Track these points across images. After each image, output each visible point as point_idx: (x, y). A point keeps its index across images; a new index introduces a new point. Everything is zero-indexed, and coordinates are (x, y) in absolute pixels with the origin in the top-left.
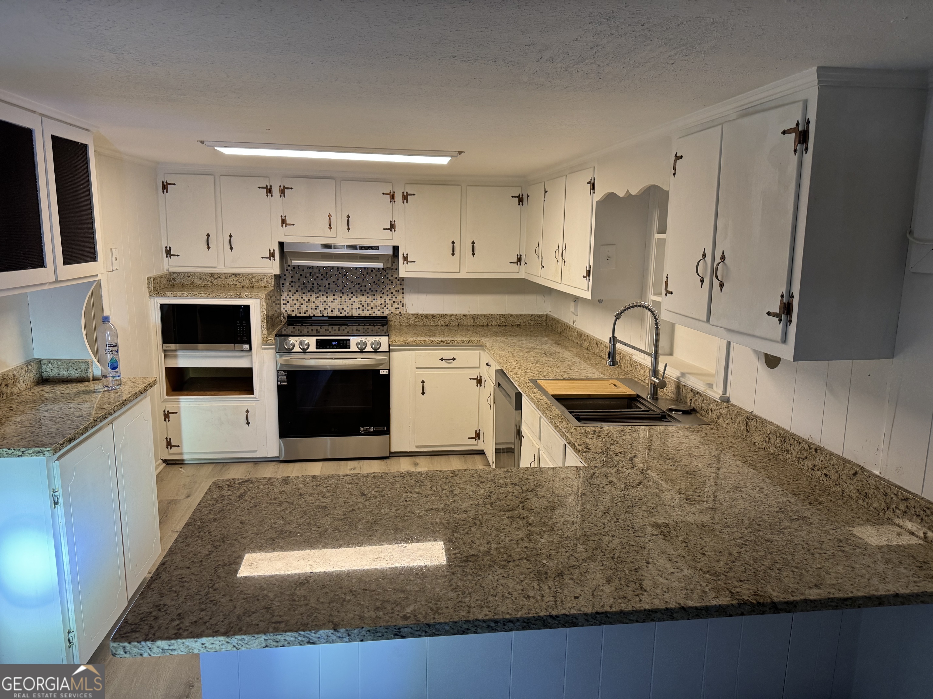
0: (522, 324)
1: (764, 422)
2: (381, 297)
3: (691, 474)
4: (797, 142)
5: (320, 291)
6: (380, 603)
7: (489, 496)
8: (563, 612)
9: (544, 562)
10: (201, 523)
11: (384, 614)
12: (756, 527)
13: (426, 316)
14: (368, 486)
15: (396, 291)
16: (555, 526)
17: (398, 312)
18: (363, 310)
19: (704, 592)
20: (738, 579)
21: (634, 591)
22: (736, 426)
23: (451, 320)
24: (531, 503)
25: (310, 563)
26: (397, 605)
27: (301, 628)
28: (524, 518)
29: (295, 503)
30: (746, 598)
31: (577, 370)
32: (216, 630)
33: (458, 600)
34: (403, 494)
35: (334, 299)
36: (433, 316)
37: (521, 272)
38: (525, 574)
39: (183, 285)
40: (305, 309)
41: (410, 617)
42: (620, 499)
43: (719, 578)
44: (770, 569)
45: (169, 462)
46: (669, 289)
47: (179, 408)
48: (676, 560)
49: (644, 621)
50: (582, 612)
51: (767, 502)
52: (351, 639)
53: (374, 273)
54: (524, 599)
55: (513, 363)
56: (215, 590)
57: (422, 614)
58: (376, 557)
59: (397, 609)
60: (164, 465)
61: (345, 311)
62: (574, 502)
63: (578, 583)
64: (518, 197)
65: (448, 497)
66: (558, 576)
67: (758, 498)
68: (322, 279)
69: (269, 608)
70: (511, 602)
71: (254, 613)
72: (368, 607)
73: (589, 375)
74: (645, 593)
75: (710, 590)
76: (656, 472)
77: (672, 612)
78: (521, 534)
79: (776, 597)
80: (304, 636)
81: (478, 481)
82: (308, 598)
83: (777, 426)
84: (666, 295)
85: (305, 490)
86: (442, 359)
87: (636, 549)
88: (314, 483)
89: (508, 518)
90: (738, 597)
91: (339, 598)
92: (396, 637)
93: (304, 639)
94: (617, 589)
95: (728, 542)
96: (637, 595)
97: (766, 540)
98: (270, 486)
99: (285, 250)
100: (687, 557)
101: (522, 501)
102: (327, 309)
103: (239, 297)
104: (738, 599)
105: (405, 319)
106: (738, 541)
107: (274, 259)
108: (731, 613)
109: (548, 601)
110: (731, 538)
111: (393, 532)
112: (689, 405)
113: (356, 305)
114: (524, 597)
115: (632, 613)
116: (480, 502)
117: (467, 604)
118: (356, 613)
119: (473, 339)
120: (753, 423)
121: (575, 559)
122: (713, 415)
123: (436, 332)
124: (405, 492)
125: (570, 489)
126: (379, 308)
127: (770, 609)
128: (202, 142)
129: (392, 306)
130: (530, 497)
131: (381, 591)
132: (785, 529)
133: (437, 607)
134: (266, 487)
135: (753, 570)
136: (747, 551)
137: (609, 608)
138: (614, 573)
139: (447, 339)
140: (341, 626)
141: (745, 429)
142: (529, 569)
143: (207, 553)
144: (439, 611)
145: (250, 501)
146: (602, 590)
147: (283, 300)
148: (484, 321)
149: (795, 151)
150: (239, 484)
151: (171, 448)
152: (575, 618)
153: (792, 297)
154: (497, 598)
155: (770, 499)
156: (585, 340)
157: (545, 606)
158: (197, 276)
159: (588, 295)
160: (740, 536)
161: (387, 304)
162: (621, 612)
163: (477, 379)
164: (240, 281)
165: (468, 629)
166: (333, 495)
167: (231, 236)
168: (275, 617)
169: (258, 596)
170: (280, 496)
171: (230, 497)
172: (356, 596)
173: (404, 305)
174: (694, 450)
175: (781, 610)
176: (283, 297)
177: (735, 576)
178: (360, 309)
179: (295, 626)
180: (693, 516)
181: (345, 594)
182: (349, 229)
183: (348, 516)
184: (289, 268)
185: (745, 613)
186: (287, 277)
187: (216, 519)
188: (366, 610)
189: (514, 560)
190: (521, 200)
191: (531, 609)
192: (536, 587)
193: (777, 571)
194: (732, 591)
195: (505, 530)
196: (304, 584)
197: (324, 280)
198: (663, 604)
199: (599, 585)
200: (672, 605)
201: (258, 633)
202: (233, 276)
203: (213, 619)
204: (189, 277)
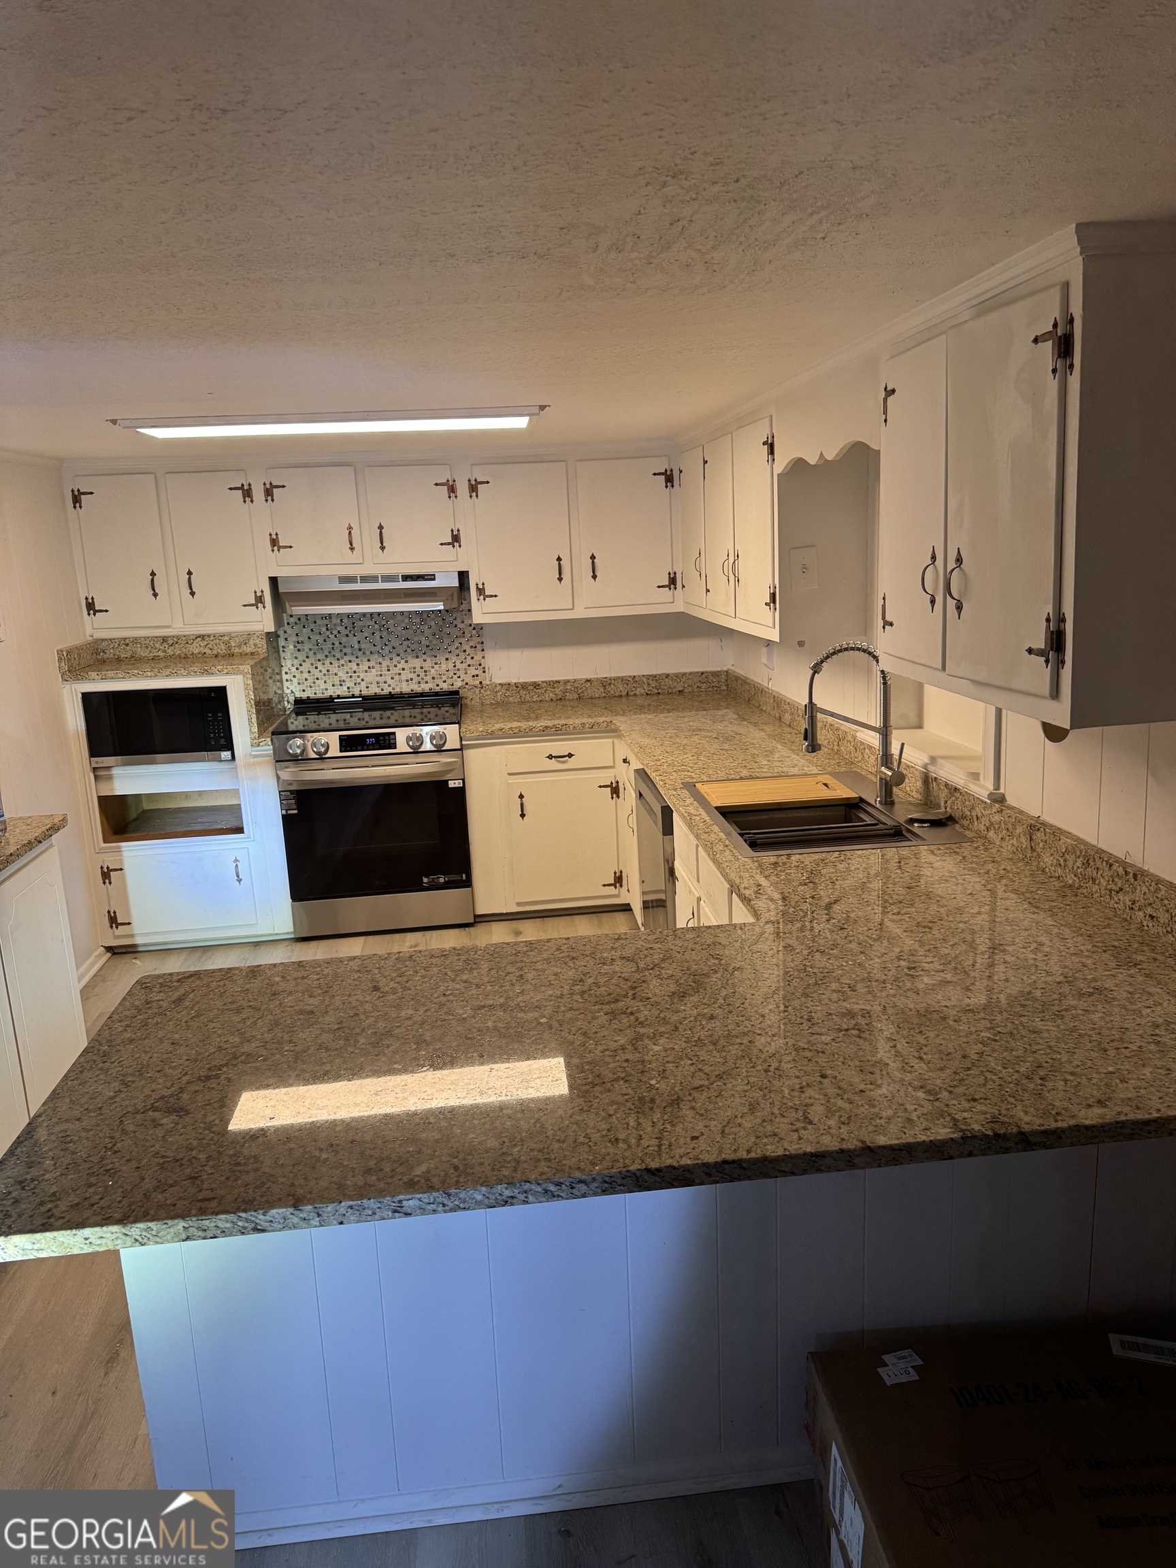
0: (686, 690)
1: (1057, 833)
2: (447, 659)
3: (924, 927)
4: (1056, 356)
5: (345, 654)
6: (374, 1162)
7: (581, 980)
8: (669, 1162)
9: (653, 1082)
10: (109, 1046)
11: (378, 1179)
12: (1019, 1009)
13: (524, 686)
14: (386, 974)
15: (472, 647)
16: (681, 1023)
17: (478, 682)
18: (419, 683)
19: (909, 1120)
20: (970, 1098)
21: (792, 1124)
22: (1014, 841)
23: (566, 691)
24: (648, 988)
25: (272, 1103)
26: (401, 1164)
27: (242, 1208)
28: (632, 1013)
29: (262, 1008)
30: (977, 1127)
31: (765, 763)
32: (107, 1215)
33: (501, 1152)
34: (440, 984)
35: (369, 668)
36: (536, 685)
37: (677, 603)
38: (617, 1103)
39: (119, 660)
40: (323, 686)
41: (419, 1181)
42: (796, 973)
43: (939, 1096)
44: (1028, 1078)
45: (116, 951)
46: (887, 618)
47: (121, 861)
48: (872, 1070)
49: (804, 1172)
50: (700, 1162)
51: (1045, 968)
52: (324, 1221)
53: (433, 619)
54: (609, 1145)
55: (660, 757)
56: (115, 1152)
57: (440, 1176)
58: (380, 1089)
59: (400, 1170)
60: (109, 955)
61: (389, 686)
62: (720, 983)
63: (702, 1115)
64: (664, 473)
65: (513, 985)
66: (671, 1105)
67: (1032, 961)
68: (347, 635)
69: (196, 1178)
70: (587, 1149)
71: (171, 1186)
72: (353, 1170)
73: (785, 769)
74: (810, 1127)
75: (919, 1118)
76: (866, 926)
77: (850, 1156)
78: (622, 1040)
79: (1028, 1124)
80: (247, 1220)
81: (568, 956)
82: (261, 1159)
83: (1077, 839)
84: (884, 628)
85: (283, 985)
86: (550, 757)
87: (808, 1054)
88: (299, 974)
89: (606, 1014)
90: (963, 1127)
91: (311, 1157)
92: (397, 1215)
93: (246, 1225)
94: (764, 1121)
95: (966, 1036)
96: (796, 1131)
97: (1030, 1031)
98: (227, 983)
99: (280, 591)
100: (891, 1064)
101: (635, 984)
102: (359, 684)
103: (206, 672)
104: (962, 1130)
105: (488, 693)
106: (983, 1034)
107: (264, 607)
108: (951, 1153)
109: (648, 1146)
110: (973, 1029)
111: (415, 1046)
112: (943, 810)
113: (406, 675)
114: (610, 1141)
115: (783, 1160)
116: (565, 992)
117: (515, 1156)
118: (334, 1179)
119: (601, 719)
120: (1039, 836)
121: (704, 1076)
122: (980, 825)
123: (540, 712)
124: (443, 980)
125: (717, 961)
126: (444, 678)
127: (1017, 1144)
128: (114, 422)
129: (466, 673)
130: (649, 978)
131: (380, 1142)
132: (1067, 1010)
133: (465, 1165)
134: (221, 983)
135: (998, 1081)
136: (994, 1050)
137: (745, 1153)
138: (764, 1096)
139: (556, 722)
140: (306, 1202)
141: (1029, 847)
142: (626, 1095)
143: (112, 1094)
144: (468, 1170)
145: (192, 1009)
146: (740, 1125)
147: (286, 673)
148: (622, 689)
149: (1054, 371)
150: (178, 981)
151: (117, 927)
152: (689, 1171)
153: (1063, 620)
154: (565, 1145)
155: (1052, 963)
156: (786, 711)
157: (640, 1155)
158: (140, 643)
159: (774, 635)
160: (989, 1025)
161: (459, 670)
162: (765, 1159)
163: (611, 786)
164: (210, 646)
165: (512, 1197)
166: (327, 992)
167: (190, 573)
168: (203, 1191)
169: (182, 1159)
170: (240, 998)
171: (161, 1002)
172: (337, 1152)
173: (486, 670)
174: (938, 886)
175: (1035, 1144)
176: (285, 669)
177: (967, 1092)
178: (414, 681)
179: (233, 1205)
180: (914, 996)
181: (321, 1150)
182: (383, 548)
183: (345, 1025)
184: (292, 620)
185: (974, 1152)
186: (290, 635)
187: (134, 1040)
188: (351, 1174)
189: (604, 1083)
190: (669, 479)
191: (617, 1161)
192: (632, 1124)
193: (1039, 1081)
194: (957, 1117)
195: (598, 1035)
196: (258, 1137)
197: (351, 635)
198: (836, 1144)
199: (736, 1117)
200: (850, 1145)
201: (173, 1218)
202: (200, 639)
203: (106, 1199)
204: (127, 645)
